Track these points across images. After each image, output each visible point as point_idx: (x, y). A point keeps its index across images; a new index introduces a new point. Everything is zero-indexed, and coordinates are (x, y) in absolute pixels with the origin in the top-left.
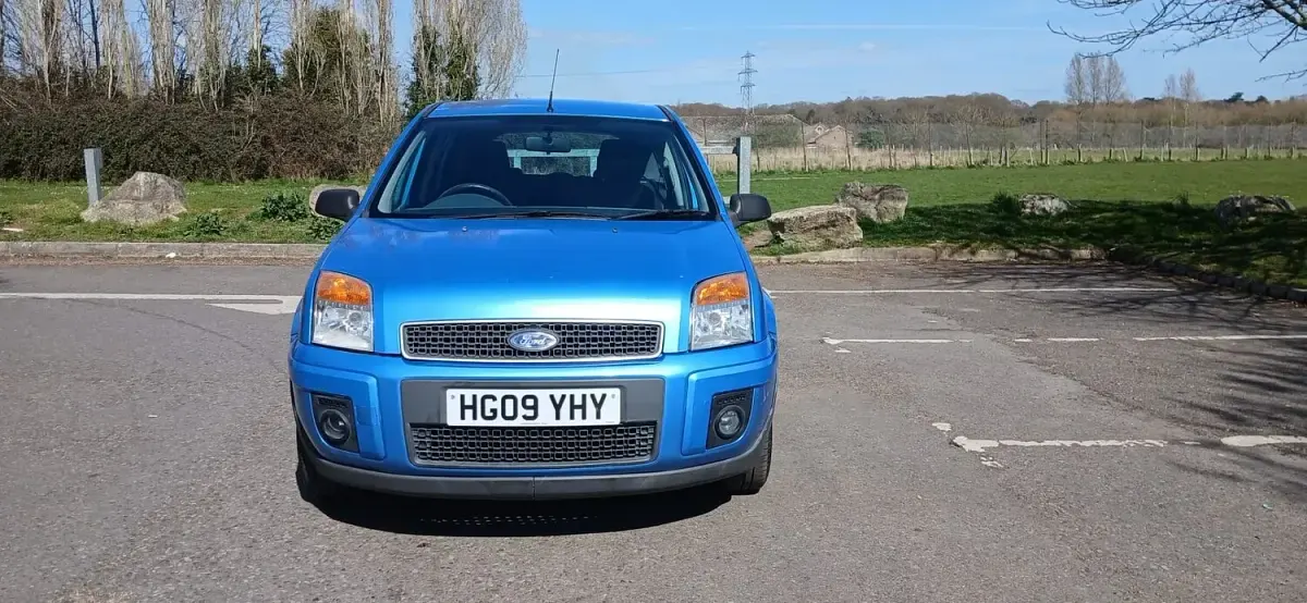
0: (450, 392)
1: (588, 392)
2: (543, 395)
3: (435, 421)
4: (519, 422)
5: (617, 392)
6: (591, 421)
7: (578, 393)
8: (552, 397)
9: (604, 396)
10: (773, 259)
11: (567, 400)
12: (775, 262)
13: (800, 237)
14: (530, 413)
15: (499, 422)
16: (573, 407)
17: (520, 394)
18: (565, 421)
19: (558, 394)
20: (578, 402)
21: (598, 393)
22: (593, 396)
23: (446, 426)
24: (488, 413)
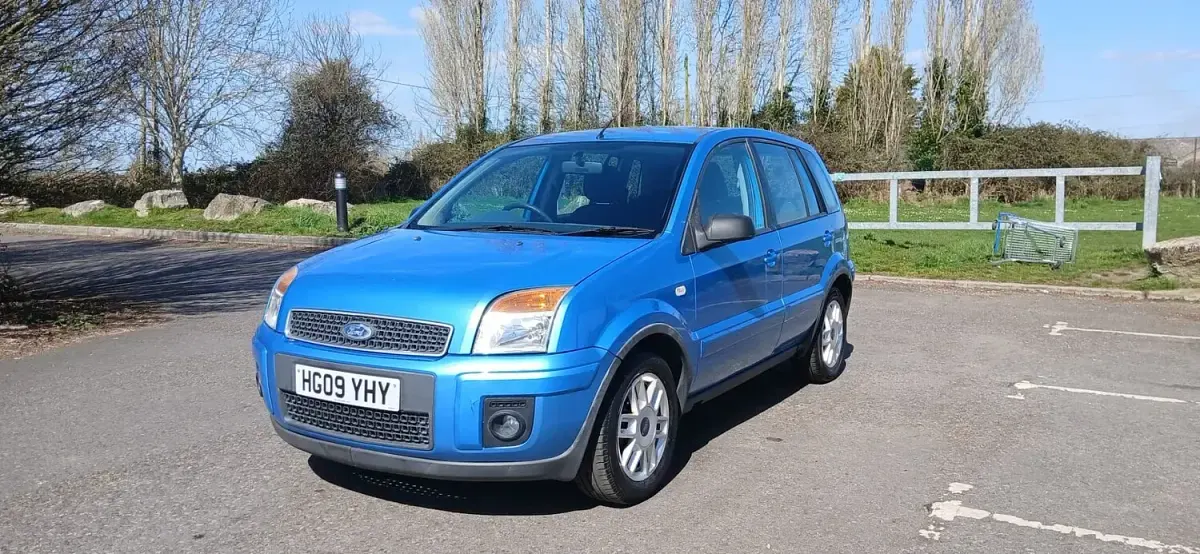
0: (299, 367)
1: (377, 379)
2: (348, 377)
3: (289, 389)
4: (333, 398)
5: (397, 382)
6: (378, 405)
7: (371, 379)
8: (353, 380)
9: (388, 385)
10: (1139, 294)
11: (363, 384)
12: (1141, 297)
13: (1183, 271)
14: (340, 391)
15: (322, 396)
16: (367, 391)
17: (334, 374)
18: (361, 403)
19: (357, 377)
20: (370, 387)
21: (384, 381)
22: (380, 383)
23: (295, 393)
24: (317, 388)
